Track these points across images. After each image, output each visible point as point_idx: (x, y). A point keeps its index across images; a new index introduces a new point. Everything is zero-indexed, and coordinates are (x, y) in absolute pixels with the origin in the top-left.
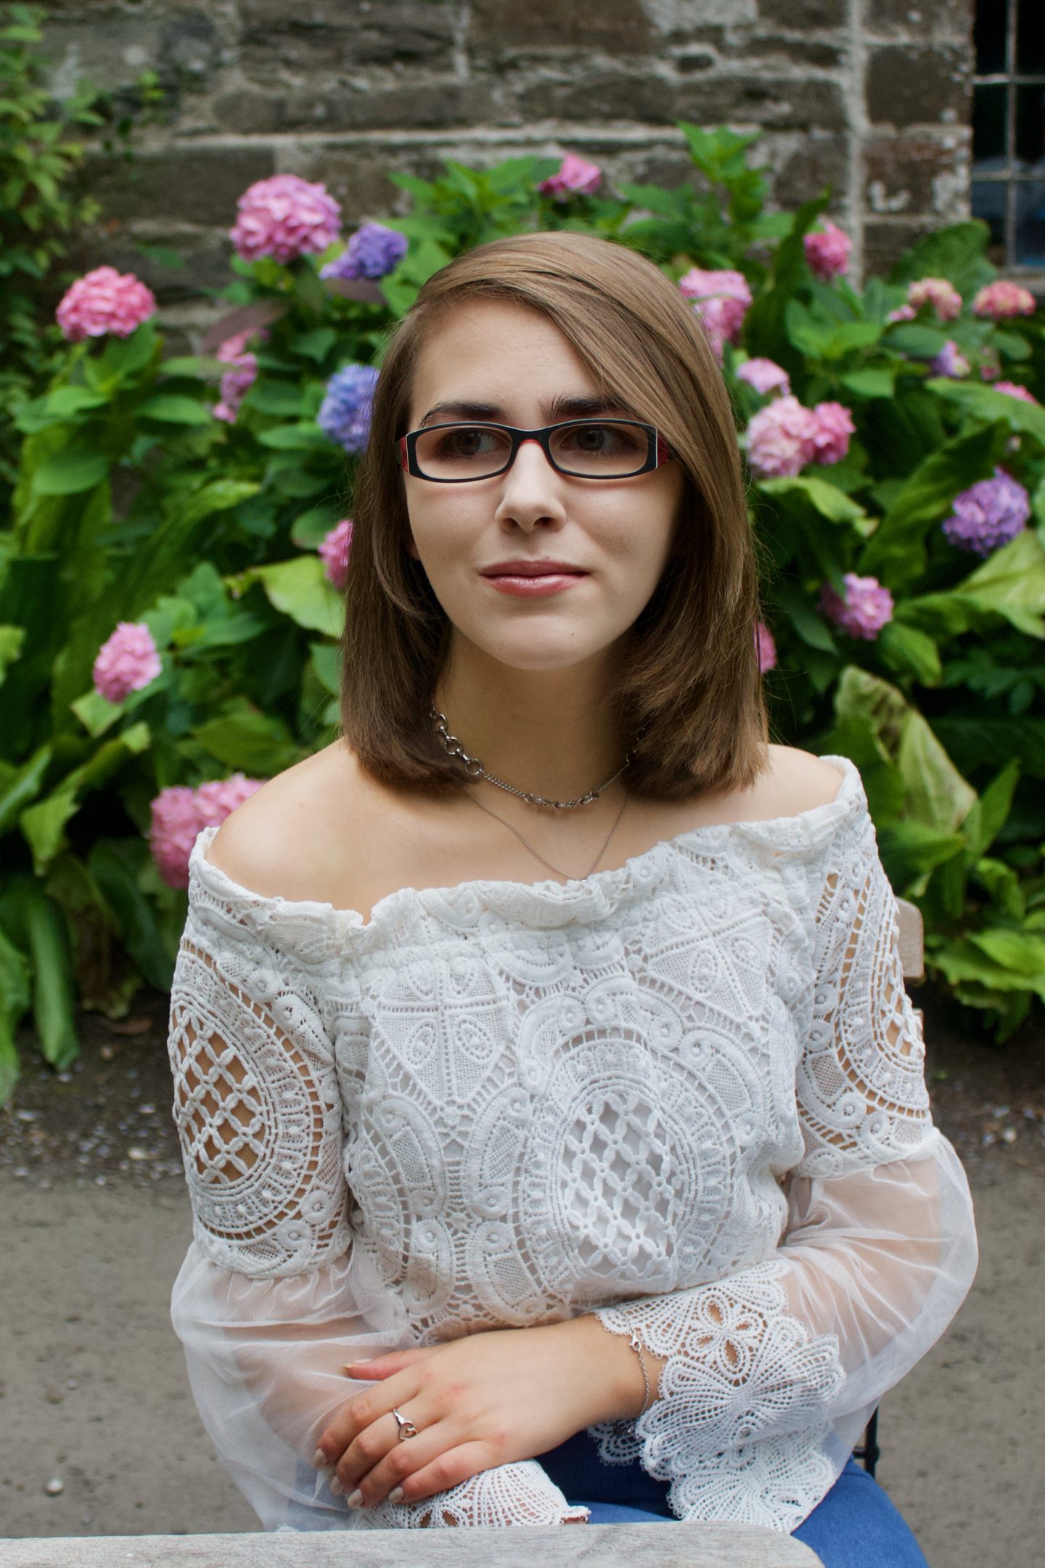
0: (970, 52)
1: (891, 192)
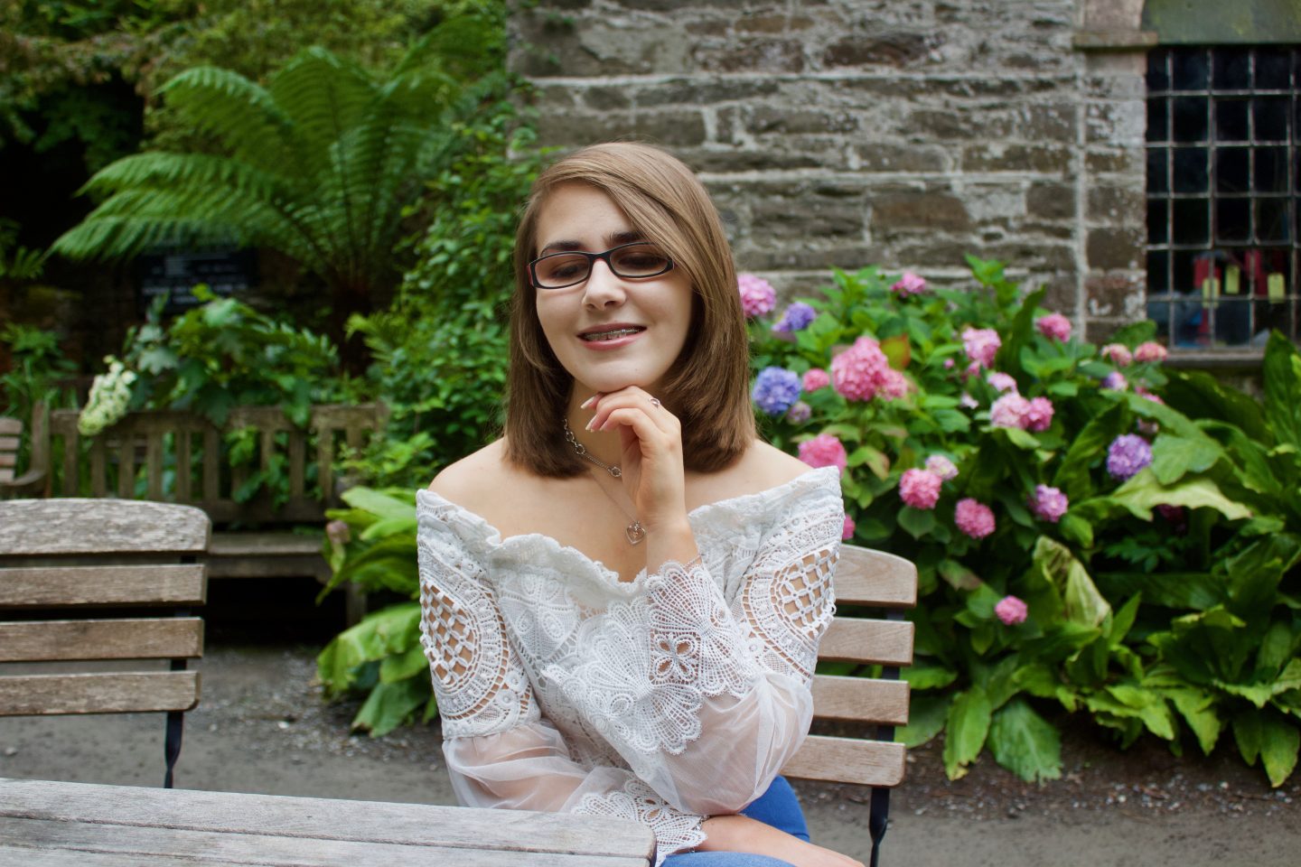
0: (1145, 231)
1: (1101, 305)
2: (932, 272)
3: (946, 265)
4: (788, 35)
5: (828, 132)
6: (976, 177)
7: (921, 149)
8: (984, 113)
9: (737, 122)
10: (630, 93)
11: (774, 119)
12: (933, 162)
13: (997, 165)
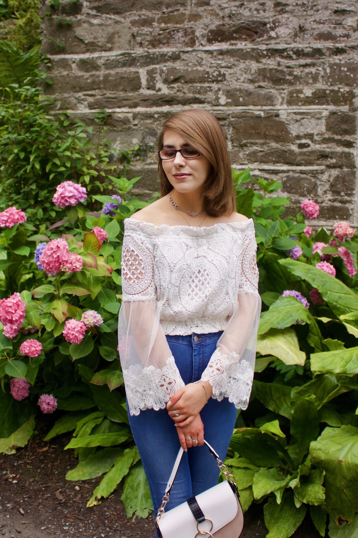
2: (266, 167)
3: (275, 162)
4: (187, 25)
5: (209, 82)
6: (295, 108)
7: (263, 92)
8: (302, 69)
9: (158, 77)
10: (100, 62)
11: (177, 76)
12: (270, 100)
13: (308, 101)
